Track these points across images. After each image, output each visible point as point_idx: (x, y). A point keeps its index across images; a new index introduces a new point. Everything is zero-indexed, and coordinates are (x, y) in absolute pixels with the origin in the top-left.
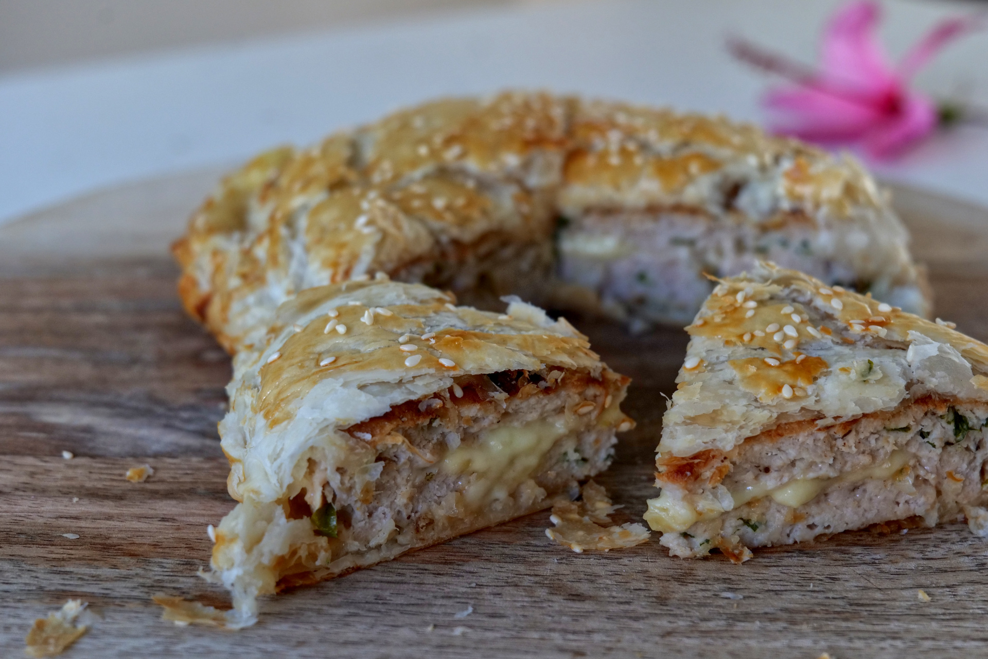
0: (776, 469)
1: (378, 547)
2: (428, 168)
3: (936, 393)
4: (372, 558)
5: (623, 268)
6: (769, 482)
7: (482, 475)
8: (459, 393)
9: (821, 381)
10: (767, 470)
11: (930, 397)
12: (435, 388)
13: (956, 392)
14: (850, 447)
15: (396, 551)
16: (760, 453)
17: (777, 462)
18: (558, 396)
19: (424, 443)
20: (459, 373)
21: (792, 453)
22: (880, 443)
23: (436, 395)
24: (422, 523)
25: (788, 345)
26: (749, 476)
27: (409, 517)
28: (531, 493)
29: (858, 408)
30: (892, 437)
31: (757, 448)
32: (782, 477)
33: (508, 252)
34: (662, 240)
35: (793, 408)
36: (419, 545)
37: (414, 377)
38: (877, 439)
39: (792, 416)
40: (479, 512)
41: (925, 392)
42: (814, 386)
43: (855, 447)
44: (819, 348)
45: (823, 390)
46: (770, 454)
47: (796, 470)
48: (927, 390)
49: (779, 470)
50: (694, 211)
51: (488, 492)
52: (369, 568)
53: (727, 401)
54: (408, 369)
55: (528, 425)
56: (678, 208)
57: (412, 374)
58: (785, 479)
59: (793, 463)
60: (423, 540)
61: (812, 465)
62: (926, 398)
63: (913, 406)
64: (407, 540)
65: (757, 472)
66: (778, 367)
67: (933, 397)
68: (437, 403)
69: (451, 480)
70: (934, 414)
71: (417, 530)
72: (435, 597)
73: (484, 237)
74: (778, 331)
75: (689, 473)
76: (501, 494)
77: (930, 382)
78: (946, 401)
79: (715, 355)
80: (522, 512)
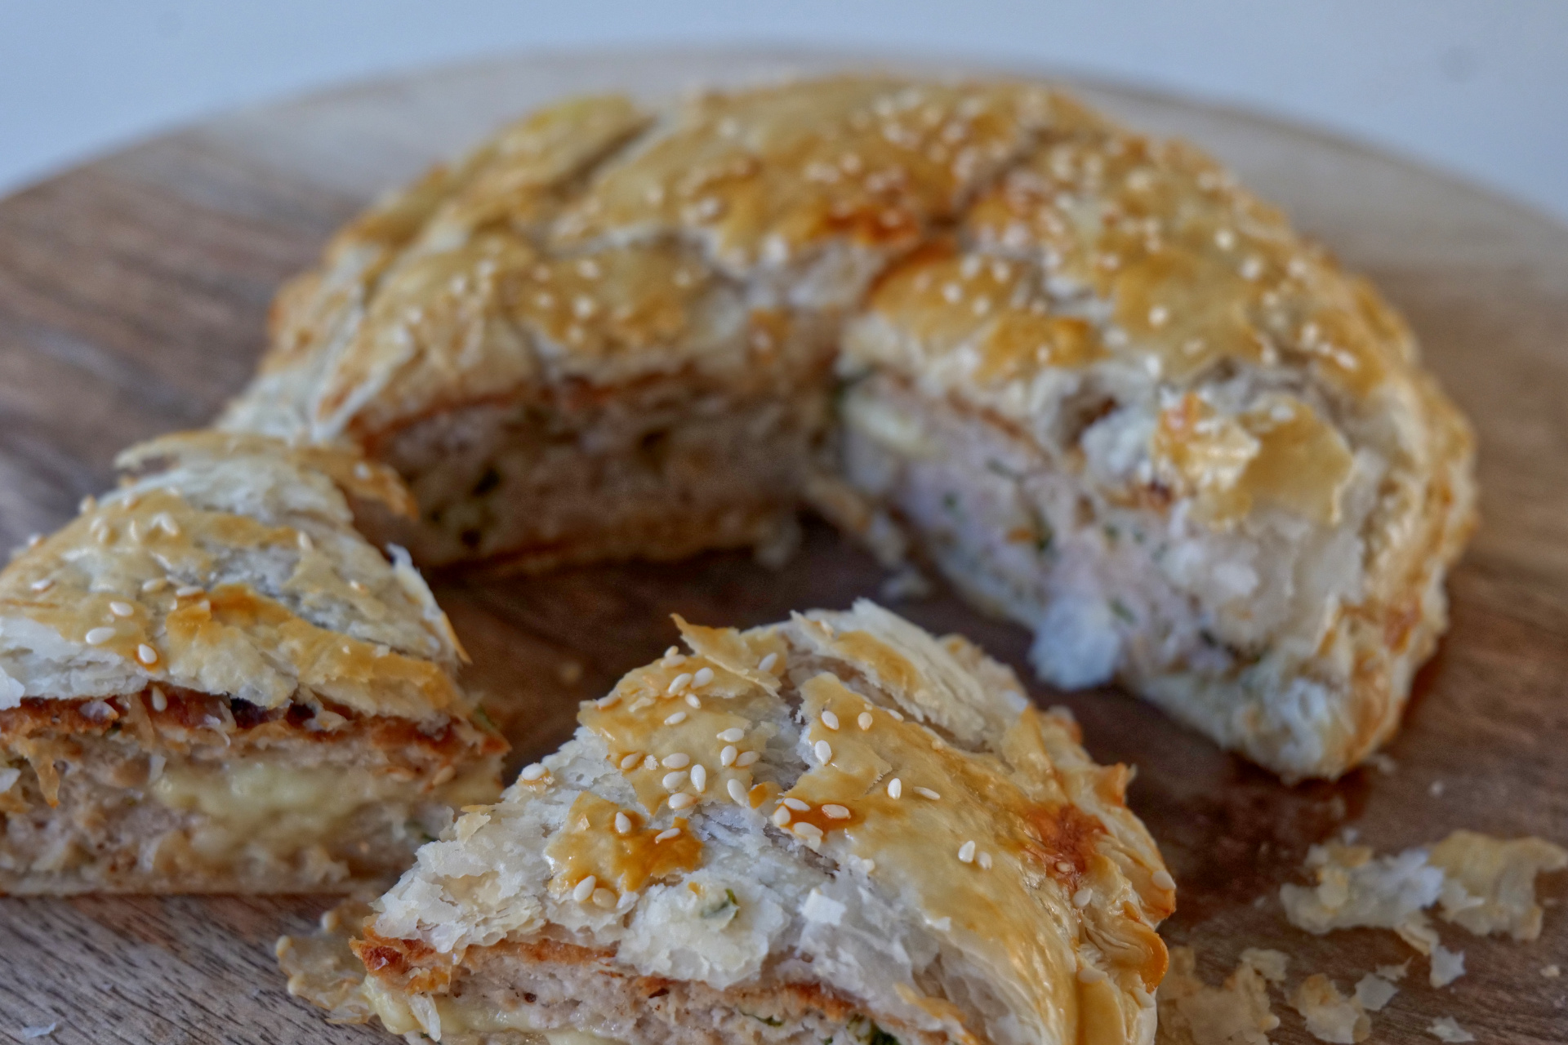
0: (544, 1003)
1: (49, 874)
2: (643, 229)
3: (829, 986)
4: (29, 887)
5: (926, 476)
6: (531, 1017)
7: (221, 822)
8: (159, 702)
9: (654, 891)
10: (530, 997)
11: (817, 986)
12: (106, 690)
13: (869, 995)
14: (668, 1015)
15: (71, 887)
16: (517, 970)
17: (545, 992)
18: (347, 746)
19: (110, 755)
20: (157, 676)
21: (570, 989)
22: (730, 1026)
23: (112, 701)
24: (121, 861)
25: (674, 802)
26: (499, 996)
27: (100, 846)
28: (318, 867)
29: (669, 964)
30: (752, 1026)
31: (509, 961)
32: (550, 1019)
33: (712, 405)
34: (979, 454)
35: (575, 921)
36: (111, 888)
37: (89, 663)
38: (724, 1020)
39: (569, 933)
40: (224, 869)
41: (809, 978)
42: (635, 896)
43: (677, 1017)
44: (728, 824)
45: (645, 910)
46: (532, 977)
47: (579, 1016)
48: (815, 977)
49: (547, 1006)
50: (1013, 430)
51: (240, 845)
52: (22, 900)
53: (501, 867)
54: (87, 647)
55: (306, 771)
56: (991, 415)
57: (90, 656)
58: (555, 1024)
59: (575, 1003)
60: (118, 883)
61: (598, 1019)
62: (811, 987)
63: (786, 993)
64: (94, 876)
65: (512, 994)
66: (621, 837)
67: (824, 990)
68: (109, 712)
69: (177, 813)
70: (822, 1017)
71: (114, 868)
72: (40, 987)
73: (649, 379)
74: (679, 770)
75: (384, 961)
76: (262, 855)
77: (821, 964)
78: (848, 1005)
79: (580, 771)
80: (300, 889)
